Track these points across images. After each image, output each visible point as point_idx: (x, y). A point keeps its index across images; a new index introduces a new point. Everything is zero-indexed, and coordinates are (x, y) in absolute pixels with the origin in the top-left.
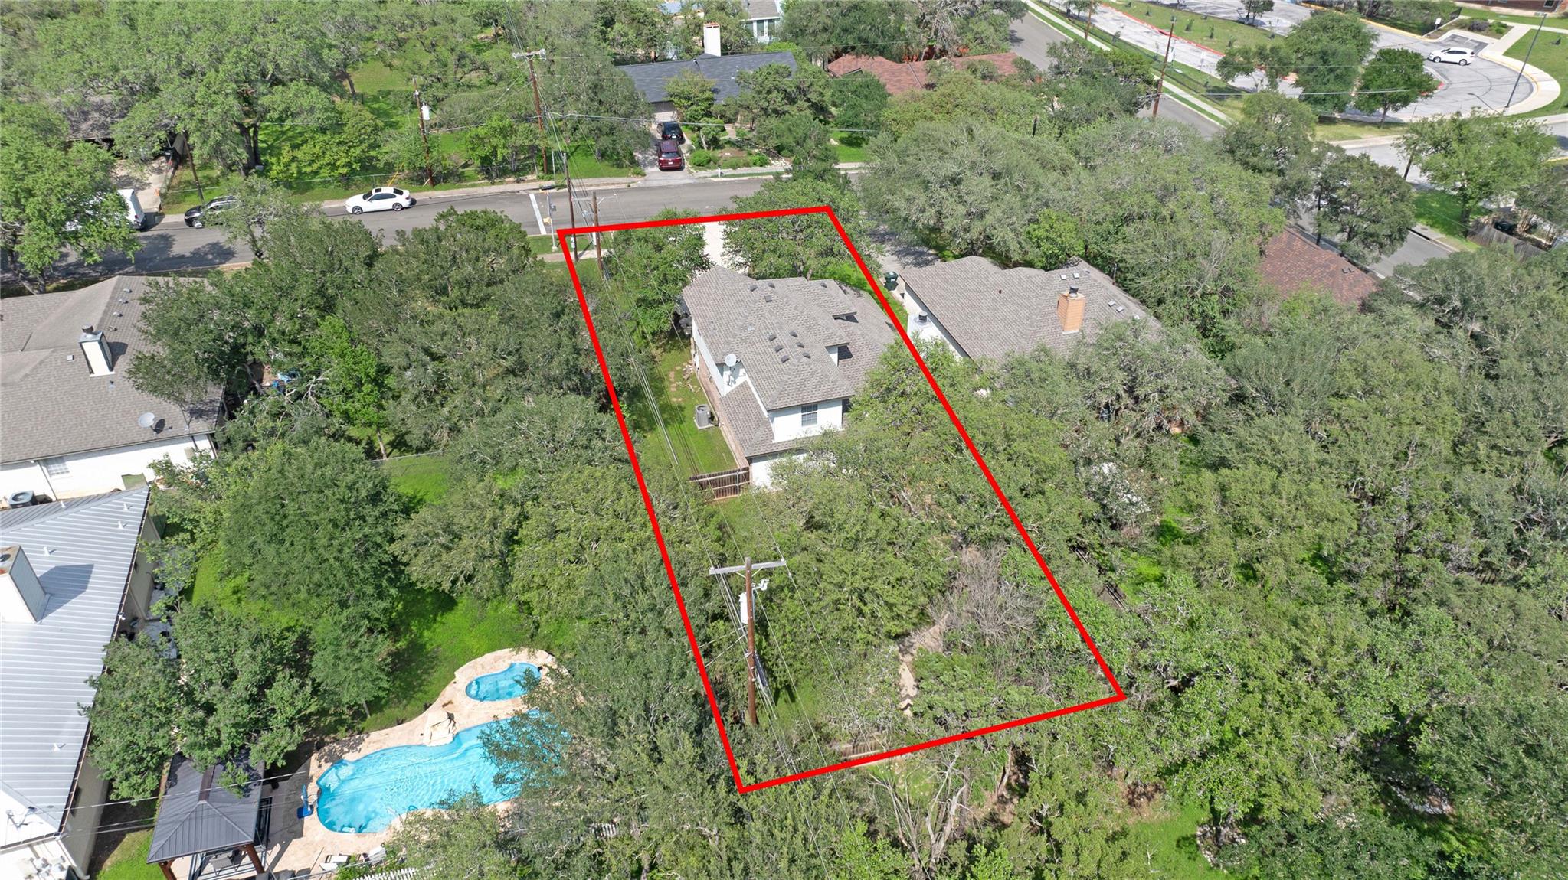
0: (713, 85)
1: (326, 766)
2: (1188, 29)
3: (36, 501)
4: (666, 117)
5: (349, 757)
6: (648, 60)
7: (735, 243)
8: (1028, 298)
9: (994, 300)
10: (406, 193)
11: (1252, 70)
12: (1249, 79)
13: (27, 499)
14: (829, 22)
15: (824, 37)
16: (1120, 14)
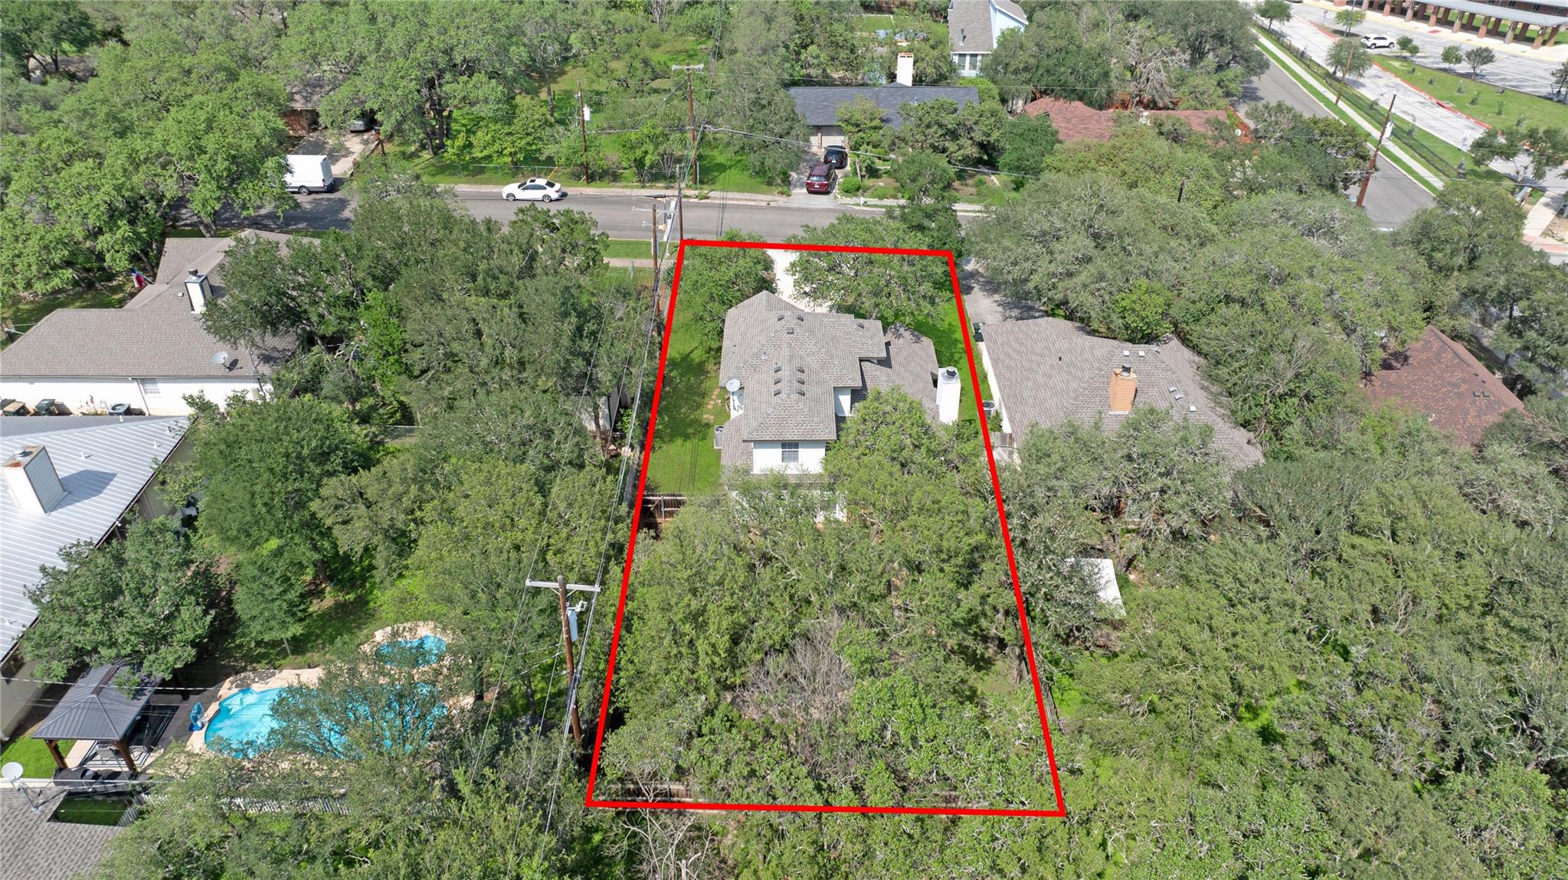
0: (884, 115)
1: (235, 690)
2: (1473, 102)
3: (129, 412)
4: (837, 140)
5: (255, 687)
6: (844, 83)
7: (804, 273)
8: (1083, 370)
9: (1052, 367)
10: (557, 186)
11: (1515, 154)
12: (1510, 164)
13: (122, 410)
14: (1032, 61)
15: (1027, 76)
16: (1398, 80)
